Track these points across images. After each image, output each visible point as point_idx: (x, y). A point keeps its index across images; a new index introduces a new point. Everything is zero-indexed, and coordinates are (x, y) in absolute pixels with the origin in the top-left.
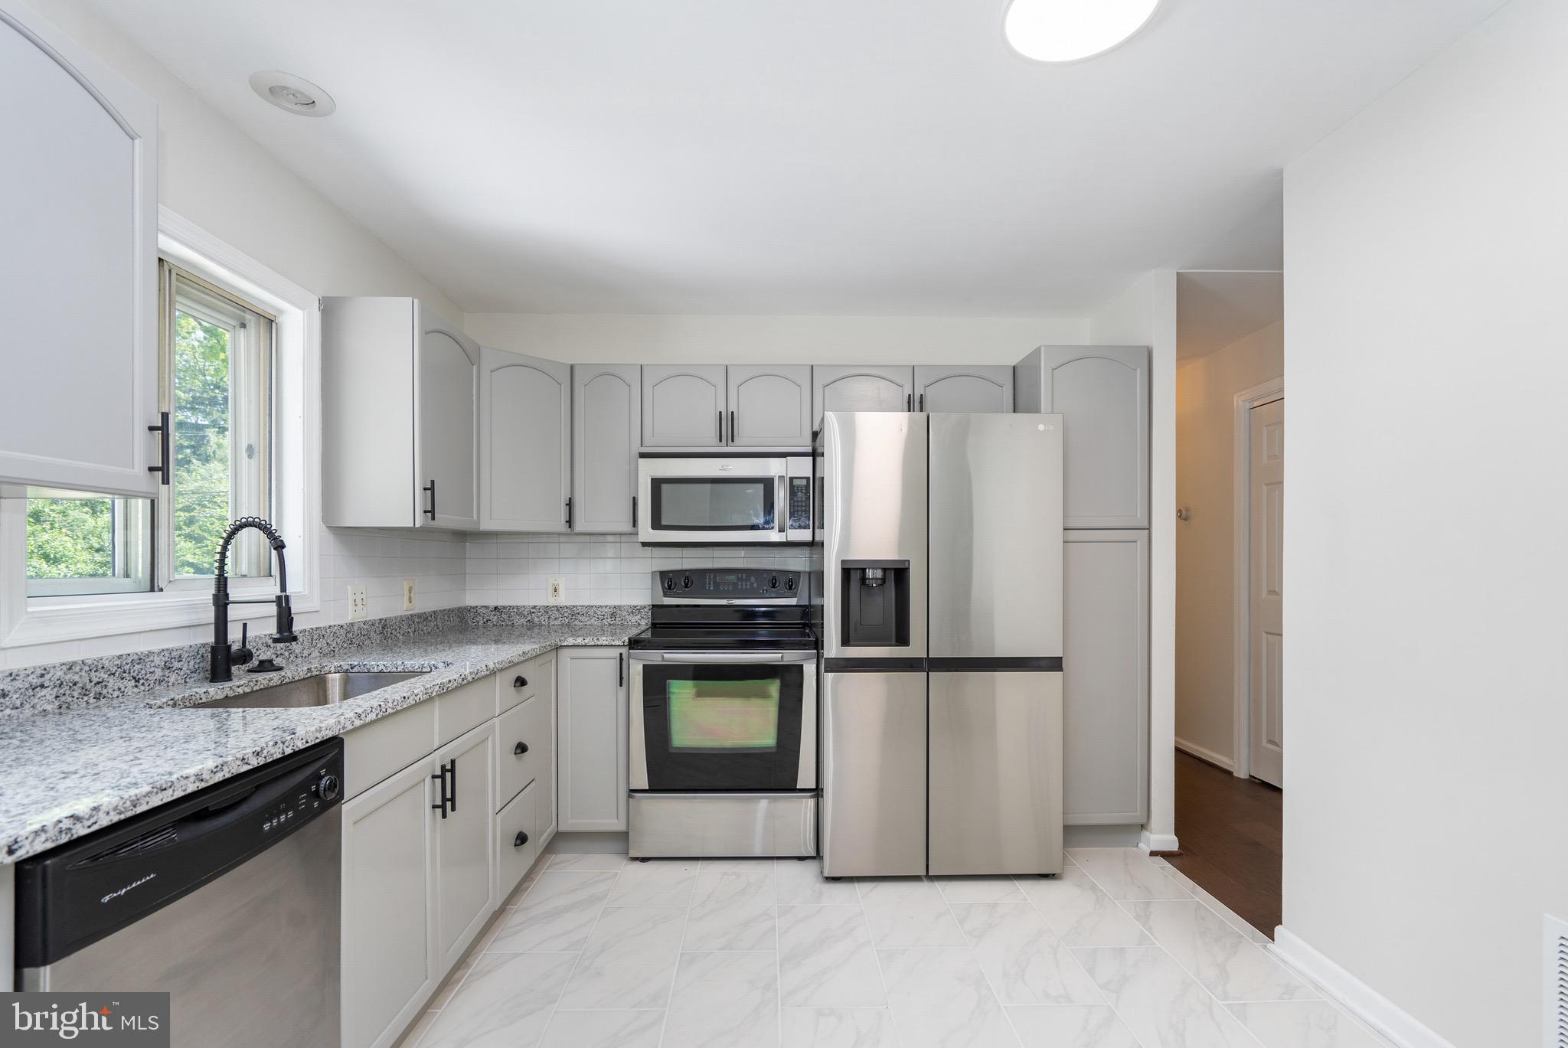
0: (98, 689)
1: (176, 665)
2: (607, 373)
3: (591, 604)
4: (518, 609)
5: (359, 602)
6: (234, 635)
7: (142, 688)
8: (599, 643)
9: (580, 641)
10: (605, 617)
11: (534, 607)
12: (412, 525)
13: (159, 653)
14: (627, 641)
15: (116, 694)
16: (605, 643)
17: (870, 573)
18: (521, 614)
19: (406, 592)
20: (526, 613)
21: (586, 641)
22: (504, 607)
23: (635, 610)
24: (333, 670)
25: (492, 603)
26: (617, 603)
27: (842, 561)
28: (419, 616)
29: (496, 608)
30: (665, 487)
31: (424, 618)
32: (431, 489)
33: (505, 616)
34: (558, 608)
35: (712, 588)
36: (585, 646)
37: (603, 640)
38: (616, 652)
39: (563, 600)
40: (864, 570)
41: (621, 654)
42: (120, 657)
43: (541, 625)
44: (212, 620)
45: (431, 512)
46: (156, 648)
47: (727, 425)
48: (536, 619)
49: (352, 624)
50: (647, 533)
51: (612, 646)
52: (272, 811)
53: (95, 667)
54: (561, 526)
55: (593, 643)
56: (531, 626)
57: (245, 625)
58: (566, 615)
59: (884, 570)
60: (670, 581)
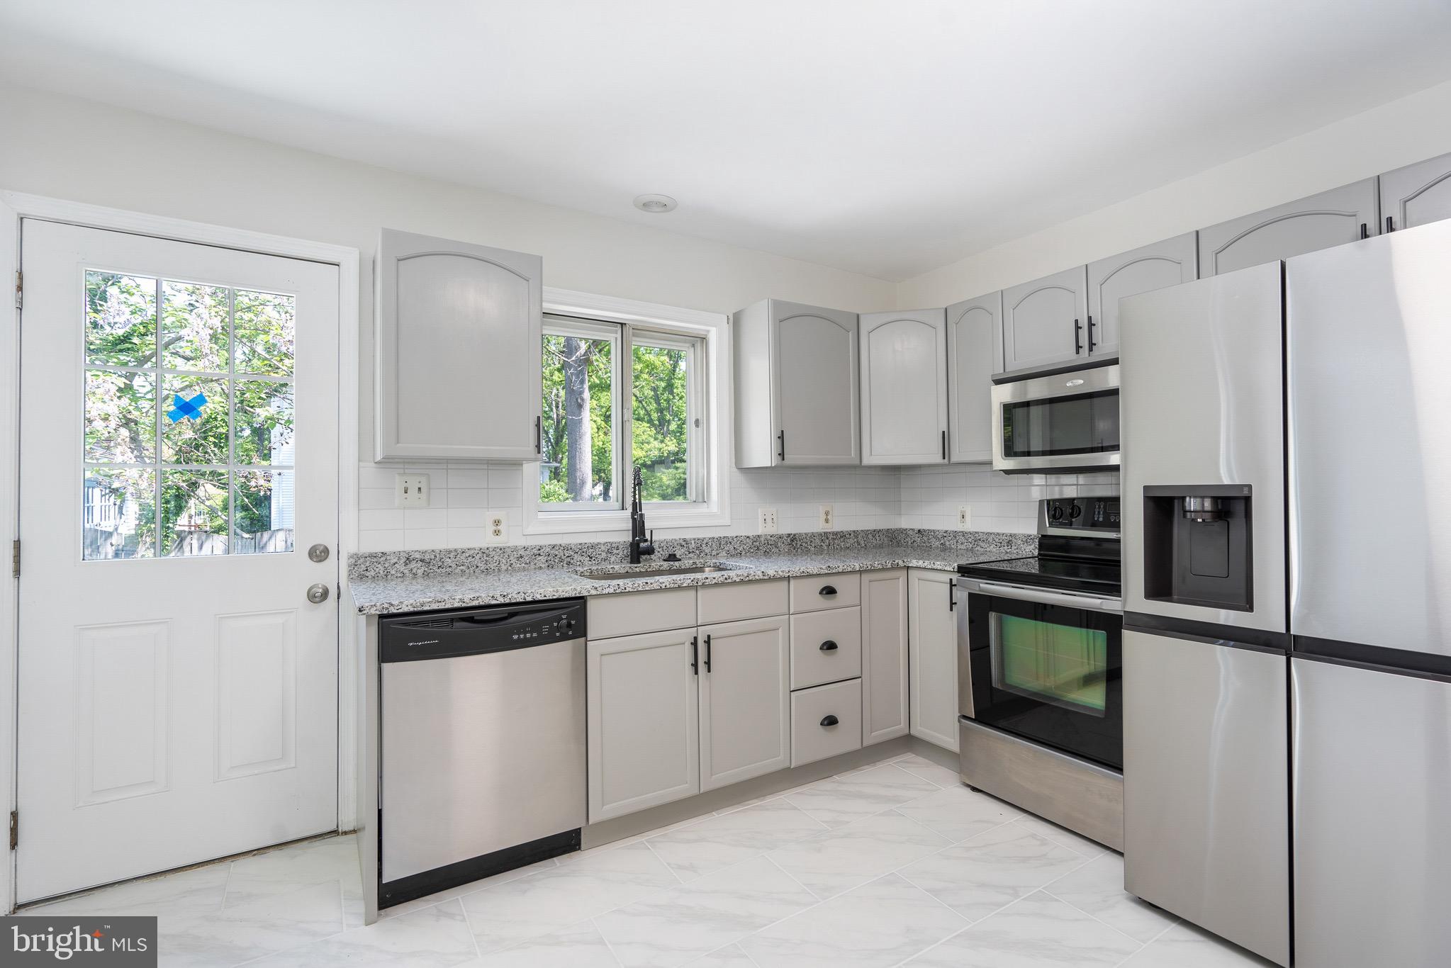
0: (568, 559)
1: (615, 551)
2: (973, 307)
3: (991, 531)
4: (934, 533)
5: (769, 520)
7: (594, 562)
8: (935, 567)
9: (921, 563)
10: (1002, 545)
11: (946, 532)
12: (770, 465)
13: (604, 544)
14: (956, 567)
15: (578, 563)
16: (939, 567)
18: (936, 537)
19: (821, 515)
20: (940, 537)
21: (926, 564)
22: (925, 531)
23: (1027, 539)
24: (712, 564)
25: (917, 526)
26: (1013, 532)
27: (1144, 487)
29: (919, 531)
30: (1016, 412)
31: (842, 536)
32: (781, 437)
33: (925, 539)
34: (964, 534)
35: (1101, 519)
36: (925, 568)
37: (938, 565)
38: (946, 578)
39: (969, 526)
41: (951, 580)
42: (580, 544)
43: (951, 549)
44: (631, 528)
45: (782, 455)
46: (602, 541)
47: (1086, 334)
48: (947, 543)
51: (944, 570)
52: (521, 629)
53: (566, 548)
54: (938, 459)
55: (930, 567)
56: (944, 548)
58: (970, 540)
59: (1217, 500)
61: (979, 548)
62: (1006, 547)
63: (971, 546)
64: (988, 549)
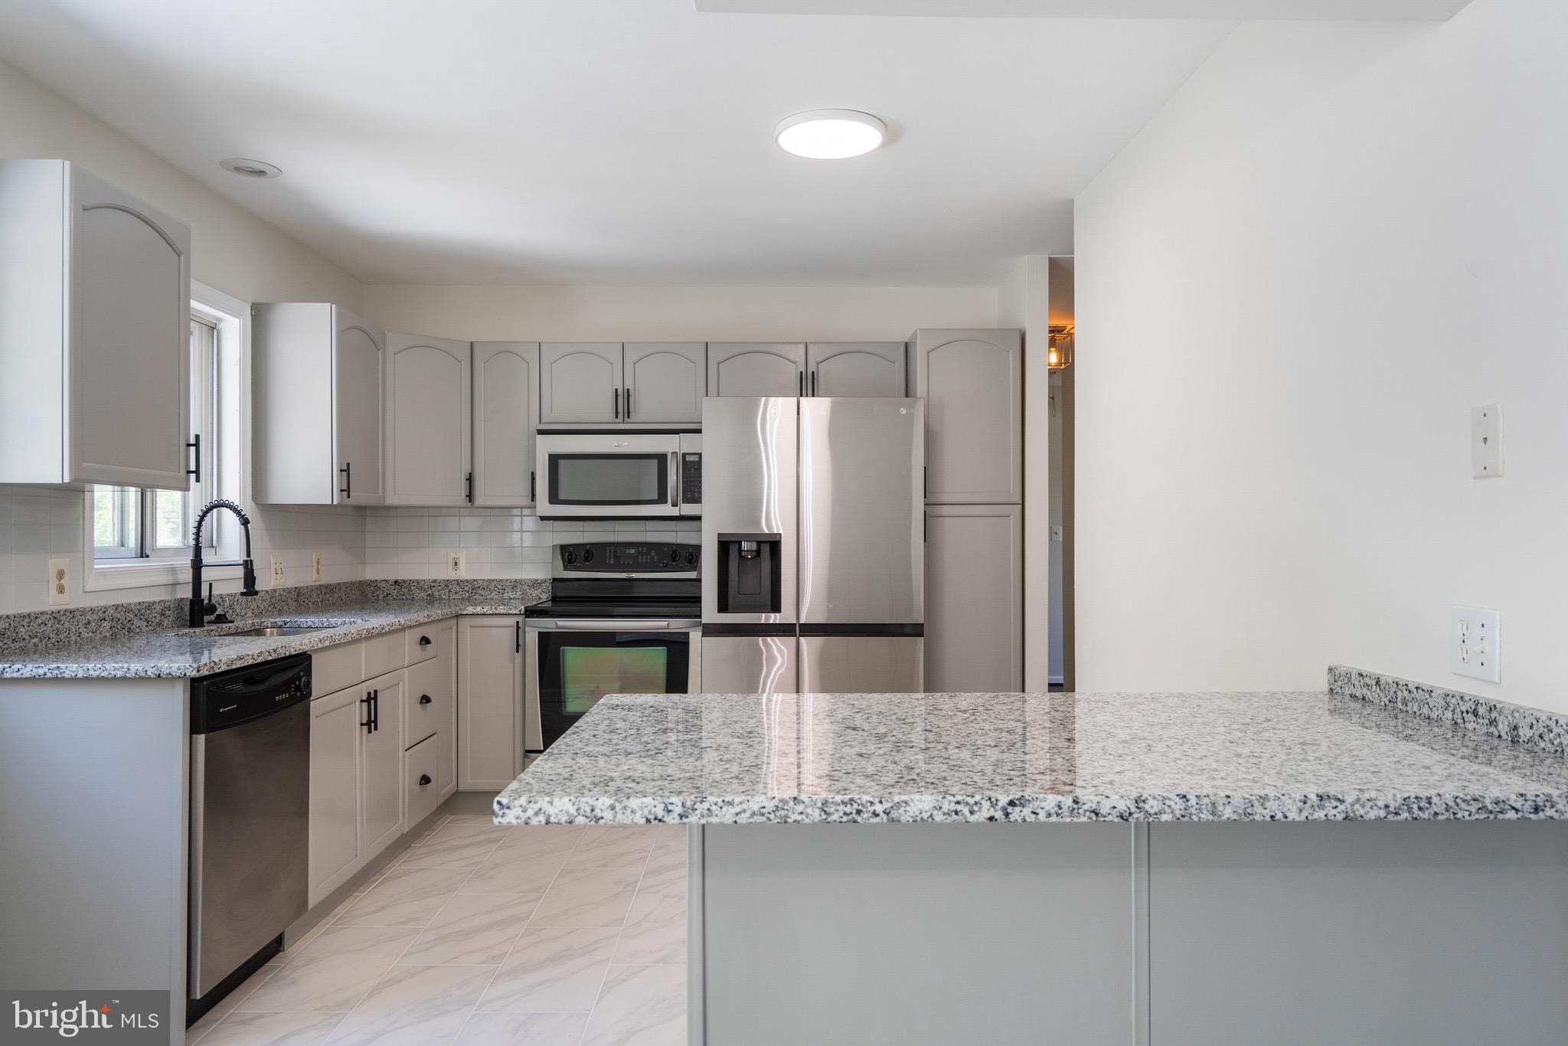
0: (129, 625)
1: (168, 613)
2: (506, 350)
3: (493, 578)
4: (418, 583)
5: (279, 571)
6: (205, 593)
7: (150, 628)
8: (497, 612)
9: (479, 610)
10: (506, 591)
11: (435, 581)
12: (330, 503)
13: (159, 603)
14: (523, 609)
15: (138, 630)
16: (502, 612)
17: (745, 546)
18: (421, 588)
19: (315, 564)
20: (426, 587)
21: (485, 610)
22: (404, 581)
23: (535, 584)
25: (392, 577)
26: (518, 577)
27: (719, 534)
28: (326, 587)
29: (396, 582)
30: (562, 463)
31: (329, 589)
32: (346, 470)
33: (405, 591)
34: (458, 582)
35: (612, 562)
36: (484, 614)
37: (501, 609)
38: (512, 621)
39: (464, 573)
40: (740, 543)
41: (518, 622)
42: (139, 603)
43: (441, 599)
44: (191, 580)
45: (346, 491)
46: (157, 599)
47: (623, 402)
48: (436, 594)
49: (275, 590)
50: (544, 507)
51: (509, 614)
52: (278, 690)
53: (127, 609)
54: (461, 499)
55: (491, 612)
56: (431, 600)
57: (211, 585)
58: (466, 589)
59: (759, 543)
60: (571, 555)
61: (477, 596)
62: (510, 594)
63: (468, 595)
64: (489, 597)
